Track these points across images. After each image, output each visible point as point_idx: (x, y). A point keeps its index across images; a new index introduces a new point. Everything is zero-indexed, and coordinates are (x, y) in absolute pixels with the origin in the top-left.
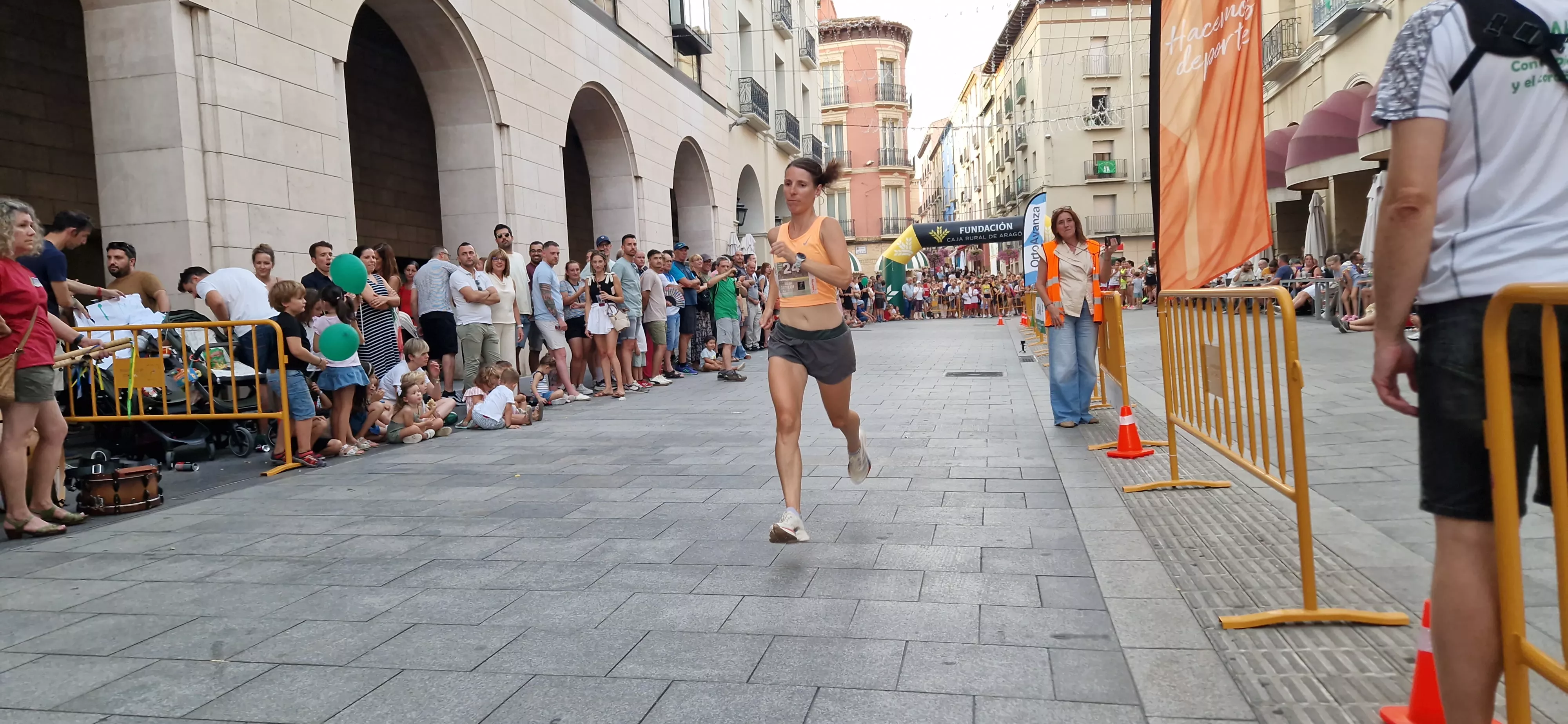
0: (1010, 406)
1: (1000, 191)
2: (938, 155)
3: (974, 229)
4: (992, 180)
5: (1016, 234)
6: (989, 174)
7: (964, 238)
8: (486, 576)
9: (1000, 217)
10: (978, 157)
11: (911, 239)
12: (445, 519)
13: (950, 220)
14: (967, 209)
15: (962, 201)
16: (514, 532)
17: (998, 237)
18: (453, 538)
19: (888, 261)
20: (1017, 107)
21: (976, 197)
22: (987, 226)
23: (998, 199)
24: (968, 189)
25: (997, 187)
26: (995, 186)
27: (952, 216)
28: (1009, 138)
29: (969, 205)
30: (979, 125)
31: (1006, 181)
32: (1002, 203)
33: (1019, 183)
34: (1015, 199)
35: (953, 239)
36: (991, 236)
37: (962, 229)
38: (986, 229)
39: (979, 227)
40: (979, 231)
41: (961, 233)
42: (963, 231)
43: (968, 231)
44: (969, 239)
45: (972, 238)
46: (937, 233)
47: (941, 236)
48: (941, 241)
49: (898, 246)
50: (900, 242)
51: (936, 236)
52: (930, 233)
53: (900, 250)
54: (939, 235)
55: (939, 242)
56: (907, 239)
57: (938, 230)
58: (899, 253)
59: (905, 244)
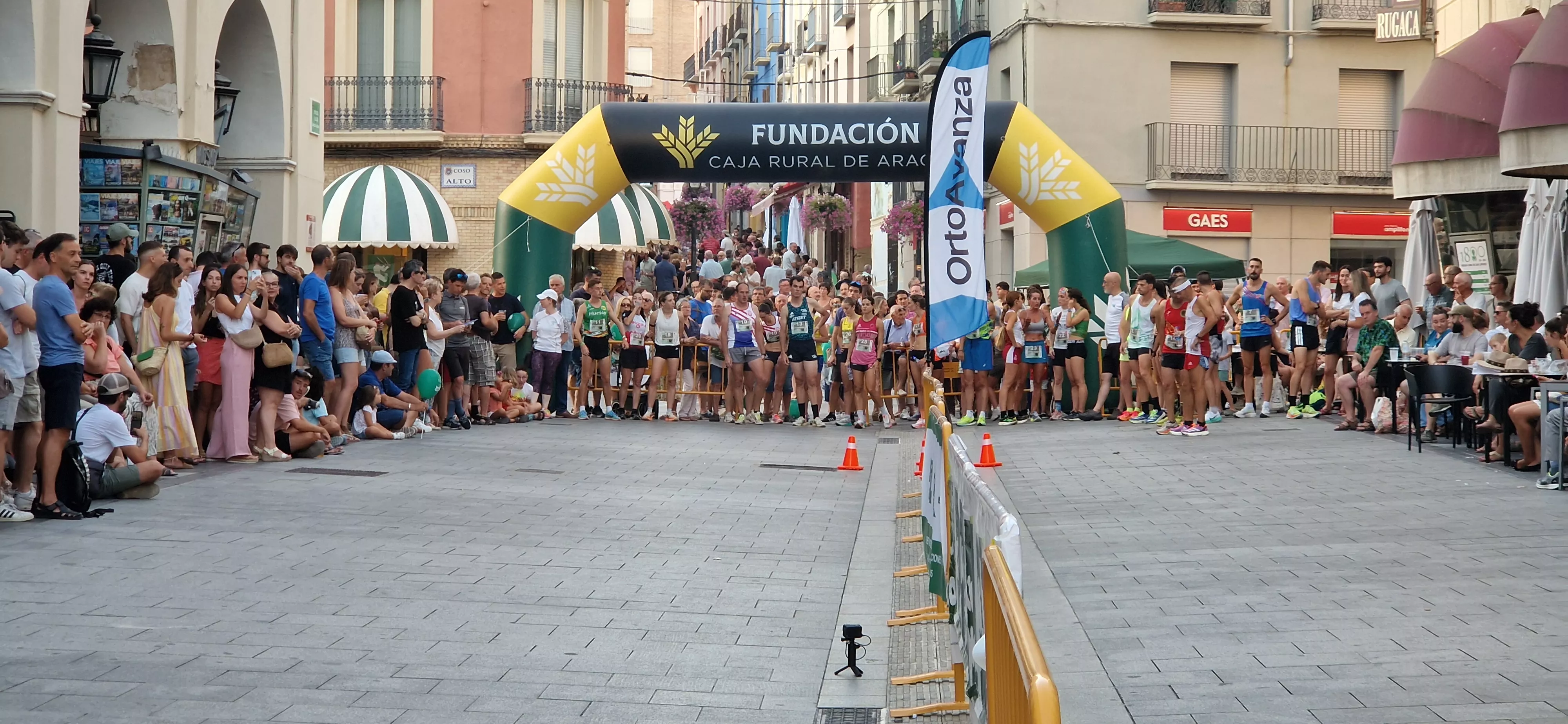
3: (803, 135)
7: (764, 161)
9: (899, 100)
11: (591, 151)
17: (875, 164)
19: (516, 217)
29: (821, 62)
32: (910, 60)
33: (959, 6)
35: (729, 161)
36: (850, 161)
37: (760, 130)
38: (834, 137)
39: (814, 127)
40: (814, 141)
41: (755, 142)
42: (762, 134)
43: (776, 137)
44: (781, 163)
45: (788, 162)
46: (677, 137)
47: (691, 146)
48: (691, 165)
49: (554, 170)
50: (558, 157)
51: (674, 146)
52: (657, 136)
53: (556, 180)
54: (686, 145)
55: (685, 167)
56: (581, 150)
57: (681, 130)
58: (551, 192)
59: (574, 166)
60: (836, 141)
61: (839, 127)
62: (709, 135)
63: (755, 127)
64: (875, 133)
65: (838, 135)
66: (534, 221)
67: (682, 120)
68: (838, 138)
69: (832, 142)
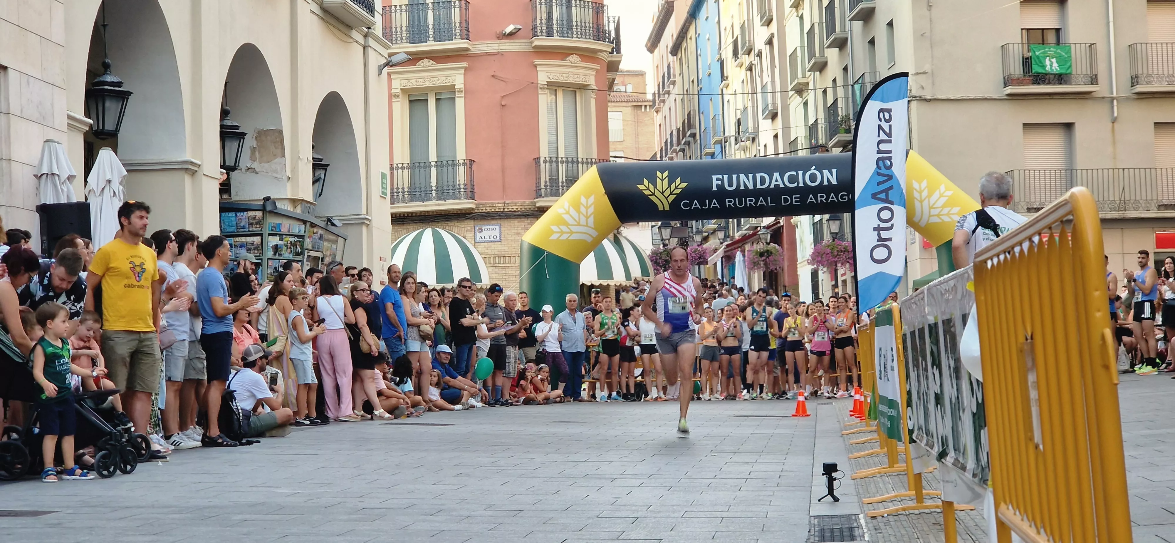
3: (746, 181)
5: (841, 193)
7: (722, 202)
9: (810, 157)
17: (810, 202)
19: (537, 252)
33: (858, 92)
35: (696, 204)
36: (786, 200)
37: (717, 179)
38: (774, 183)
39: (758, 175)
40: (759, 186)
41: (715, 189)
42: (719, 182)
43: (730, 185)
44: (735, 204)
45: (740, 203)
46: (655, 187)
47: (667, 194)
48: (667, 208)
49: (563, 215)
50: (566, 206)
51: (653, 194)
52: (641, 187)
53: (566, 224)
54: (662, 193)
55: (662, 209)
56: (583, 200)
57: (659, 181)
58: (562, 233)
59: (578, 211)
60: (775, 185)
61: (776, 175)
63: (714, 177)
64: (804, 178)
65: (777, 180)
66: (550, 254)
67: (659, 174)
68: (777, 183)
69: (772, 186)
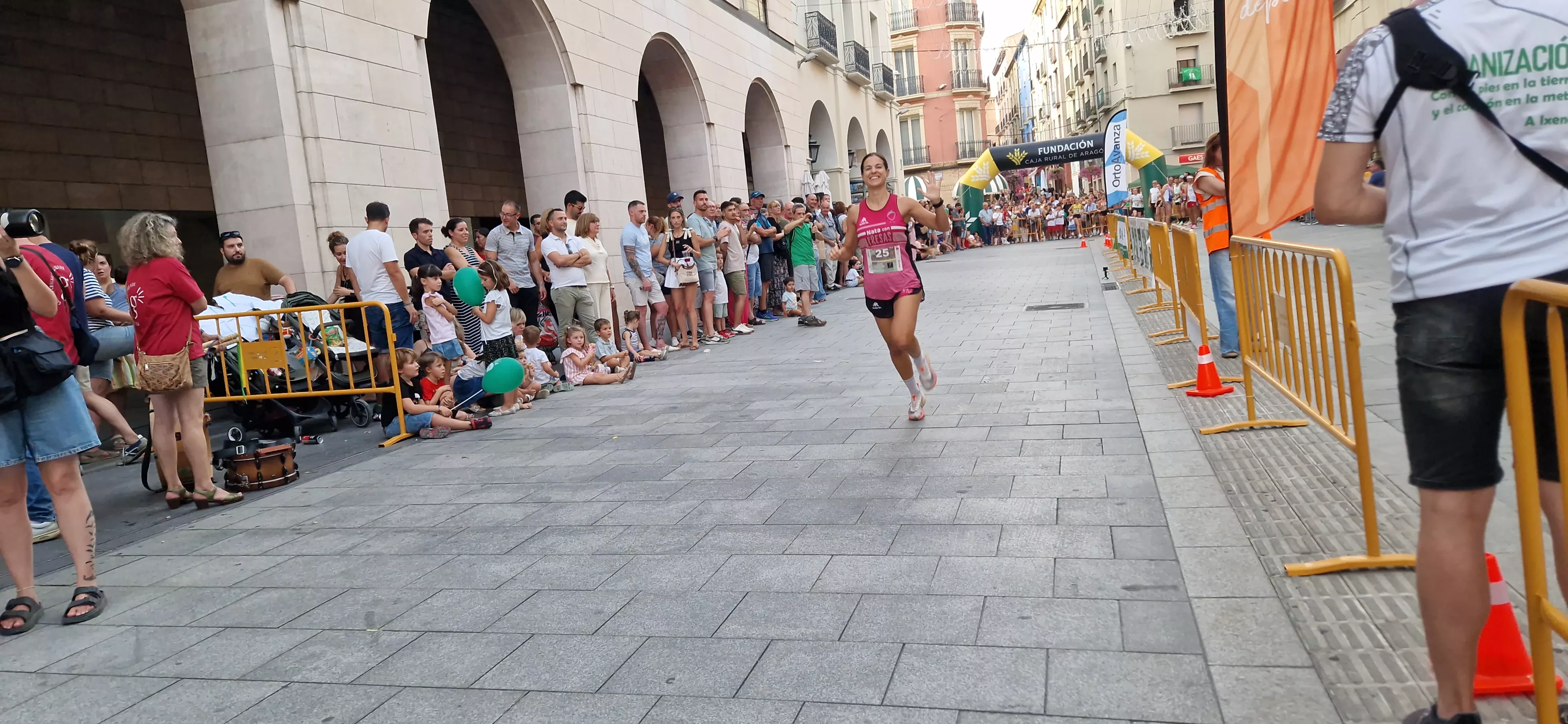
0: (1091, 342)
1: (1080, 106)
2: (1014, 72)
3: (1053, 149)
4: (1071, 95)
5: (1097, 152)
6: (1068, 88)
7: (1043, 159)
8: (595, 541)
10: (1056, 72)
11: (988, 163)
12: (553, 485)
13: (1029, 140)
14: (1046, 126)
15: (1041, 118)
16: (617, 497)
17: (1079, 155)
18: (562, 504)
19: (965, 186)
20: (1095, 18)
21: (1055, 113)
22: (1066, 145)
23: (1078, 114)
24: (1046, 106)
25: (1077, 102)
26: (1074, 101)
27: (1031, 135)
28: (1088, 50)
29: (1048, 122)
30: (1056, 41)
31: (1086, 96)
32: (1082, 119)
33: (1100, 96)
34: (1095, 114)
35: (1032, 161)
36: (1071, 156)
37: (1041, 150)
38: (1065, 149)
39: (1059, 146)
40: (1059, 151)
41: (1039, 154)
43: (1047, 152)
44: (1049, 159)
46: (1014, 155)
48: (1020, 164)
49: (976, 171)
50: (977, 166)
51: (1014, 159)
52: (1008, 156)
53: (978, 174)
54: (1018, 158)
55: (1018, 165)
57: (1015, 153)
58: (976, 177)
59: (983, 168)
62: (1025, 153)
64: (1078, 146)
66: (971, 188)
67: (1015, 150)
